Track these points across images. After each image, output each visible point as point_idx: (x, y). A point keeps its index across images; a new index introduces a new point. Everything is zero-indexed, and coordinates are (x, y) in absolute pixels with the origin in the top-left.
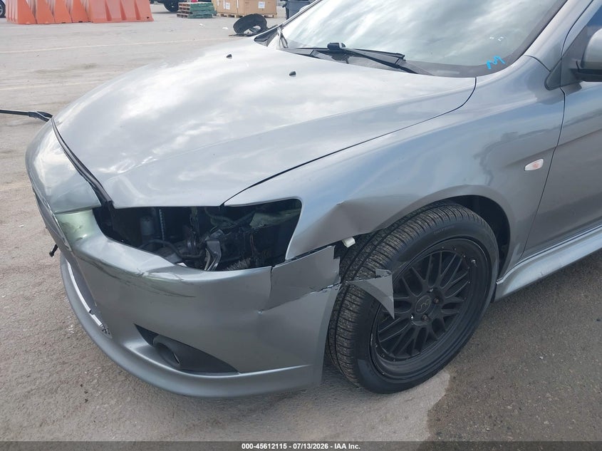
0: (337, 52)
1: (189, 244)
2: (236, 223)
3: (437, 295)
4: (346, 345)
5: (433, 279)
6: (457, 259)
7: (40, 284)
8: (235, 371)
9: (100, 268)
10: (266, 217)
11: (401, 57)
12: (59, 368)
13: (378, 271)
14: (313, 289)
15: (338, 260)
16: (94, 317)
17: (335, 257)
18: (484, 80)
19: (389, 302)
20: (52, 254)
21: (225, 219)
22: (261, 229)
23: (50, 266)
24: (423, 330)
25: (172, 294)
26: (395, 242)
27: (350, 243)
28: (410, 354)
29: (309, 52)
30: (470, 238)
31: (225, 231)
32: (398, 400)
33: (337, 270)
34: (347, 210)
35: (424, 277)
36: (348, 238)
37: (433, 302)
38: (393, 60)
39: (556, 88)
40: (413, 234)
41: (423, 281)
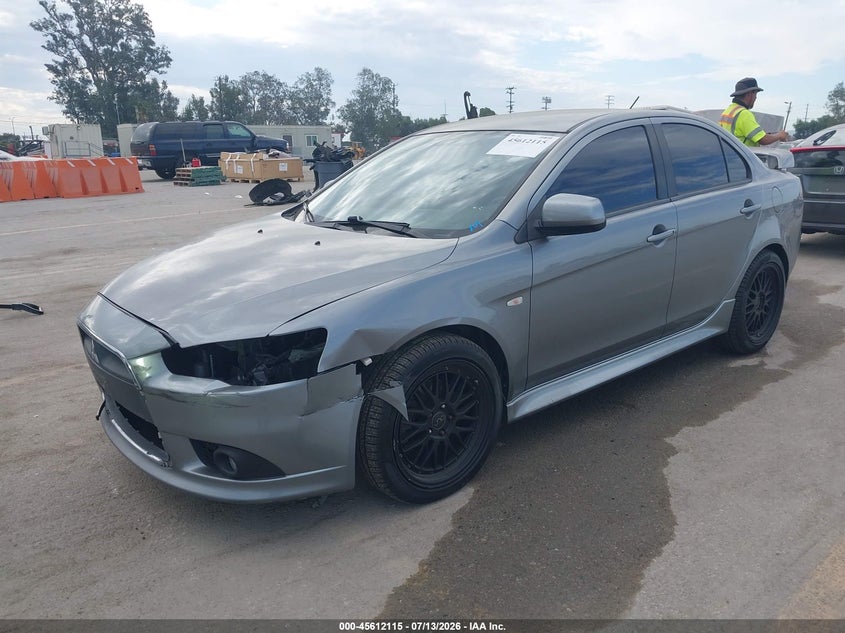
0: (356, 224)
1: (239, 378)
2: (277, 358)
3: (449, 411)
4: (373, 450)
5: (442, 396)
6: (461, 380)
7: (72, 462)
8: (284, 475)
9: (168, 397)
10: (302, 351)
11: (406, 226)
12: (111, 520)
13: (392, 383)
14: (342, 399)
15: (360, 376)
16: (151, 456)
17: (357, 373)
18: (463, 239)
19: (402, 407)
20: (98, 418)
21: (268, 355)
22: (298, 363)
23: (79, 447)
24: (442, 442)
25: (230, 406)
26: (404, 362)
27: (368, 362)
28: (434, 467)
29: (332, 225)
30: (471, 361)
31: (268, 366)
32: (427, 511)
33: (360, 384)
34: (363, 336)
35: (435, 394)
36: (366, 358)
37: (448, 419)
38: (399, 228)
39: (523, 242)
40: (418, 355)
41: (434, 397)
